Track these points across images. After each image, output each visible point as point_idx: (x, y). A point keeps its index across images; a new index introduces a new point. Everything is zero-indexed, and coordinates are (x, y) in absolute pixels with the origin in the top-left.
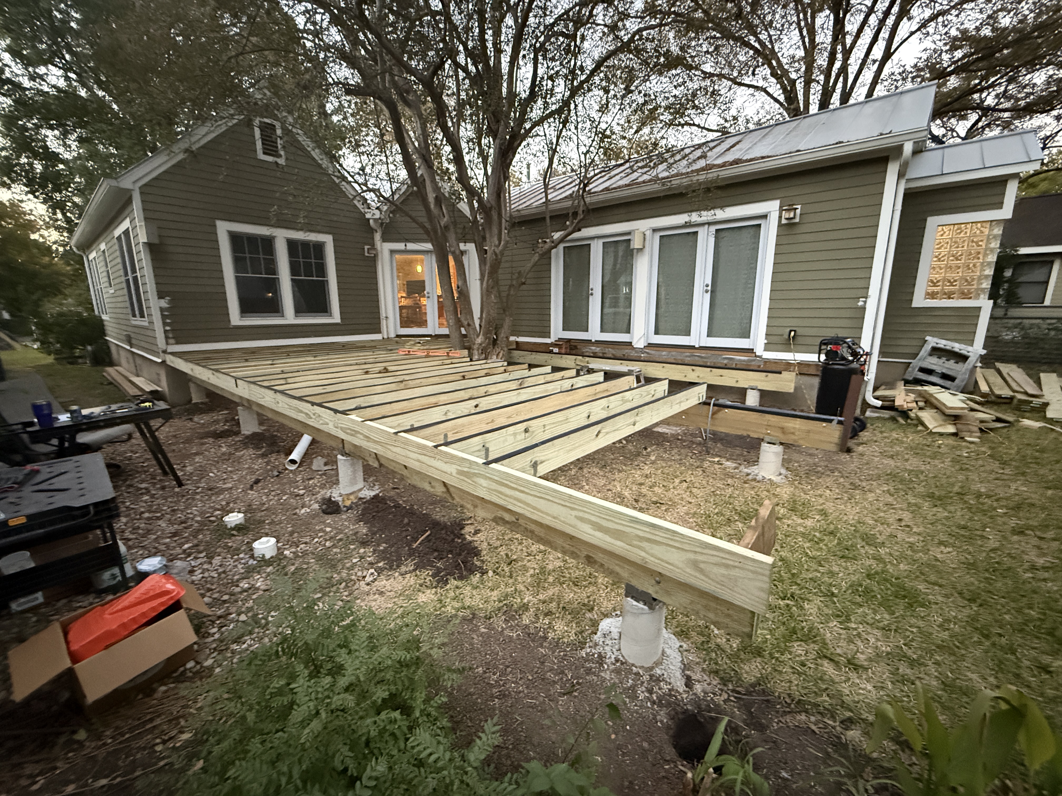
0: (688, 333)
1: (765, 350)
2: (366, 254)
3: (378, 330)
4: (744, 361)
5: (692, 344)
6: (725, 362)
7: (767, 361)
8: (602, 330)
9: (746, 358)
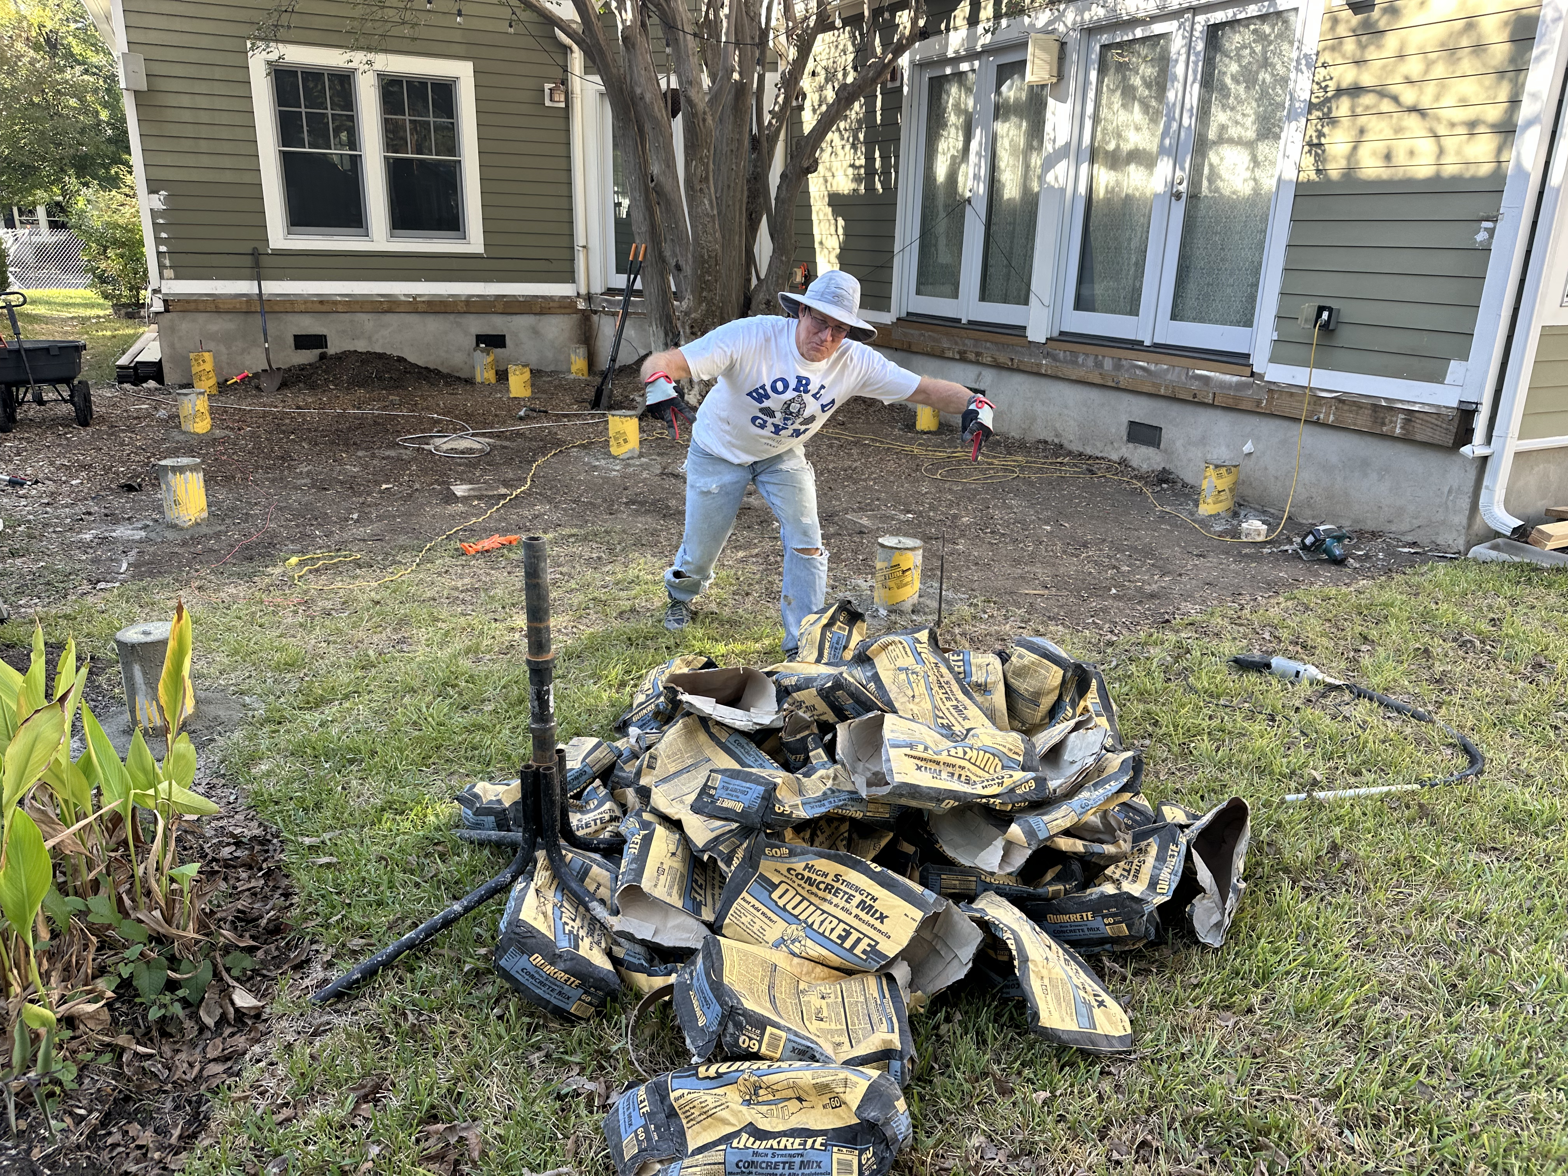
0: (1133, 309)
1: (1274, 359)
2: (548, 103)
3: (569, 276)
4: (1230, 386)
5: (1139, 338)
6: (1195, 386)
7: (1273, 389)
8: (984, 296)
9: (1235, 379)
